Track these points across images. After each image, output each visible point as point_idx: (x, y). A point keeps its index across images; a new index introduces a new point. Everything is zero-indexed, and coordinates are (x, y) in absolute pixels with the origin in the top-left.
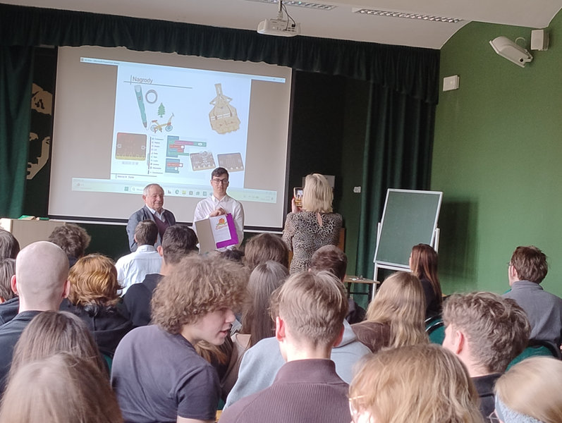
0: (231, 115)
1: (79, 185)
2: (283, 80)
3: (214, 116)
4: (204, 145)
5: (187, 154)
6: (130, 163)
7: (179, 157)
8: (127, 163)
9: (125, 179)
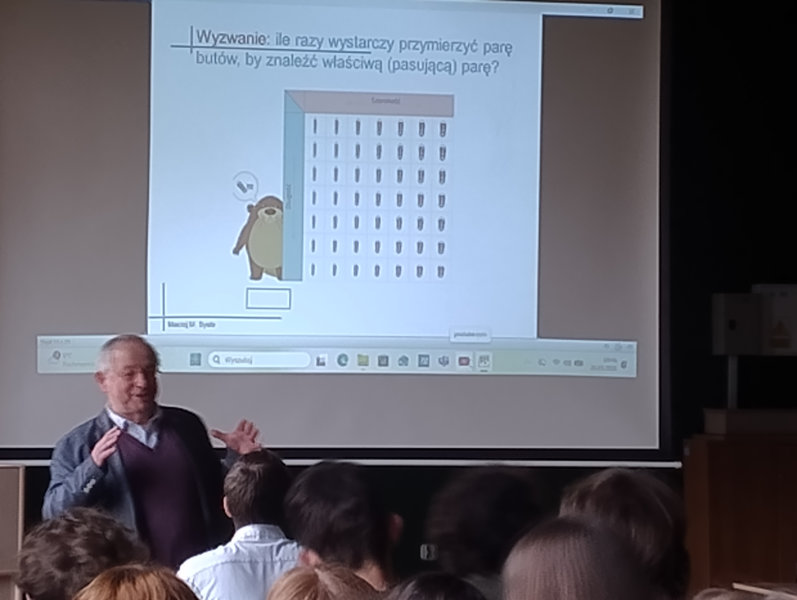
1: (57, 355)
2: (638, 12)
9: (190, 330)
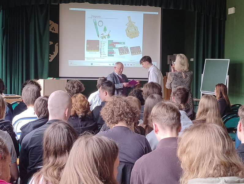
0: (135, 30)
1: (71, 63)
2: (157, 13)
3: (128, 31)
4: (124, 43)
5: (117, 48)
6: (93, 53)
7: (114, 49)
8: (91, 53)
9: (91, 60)
